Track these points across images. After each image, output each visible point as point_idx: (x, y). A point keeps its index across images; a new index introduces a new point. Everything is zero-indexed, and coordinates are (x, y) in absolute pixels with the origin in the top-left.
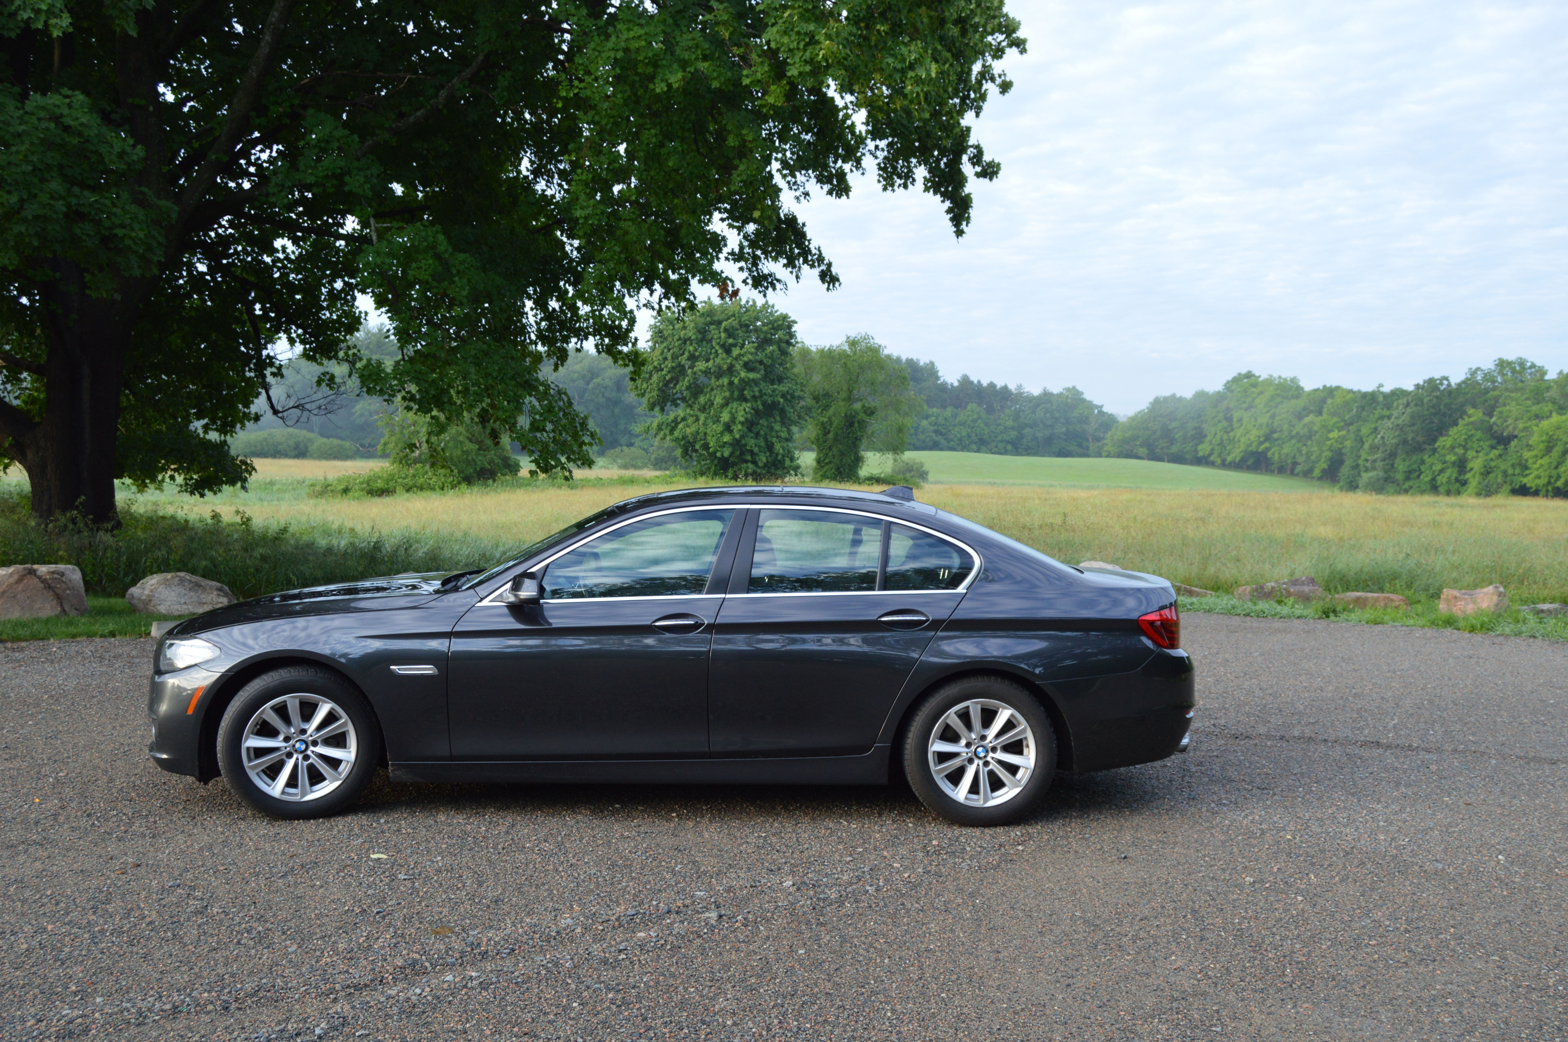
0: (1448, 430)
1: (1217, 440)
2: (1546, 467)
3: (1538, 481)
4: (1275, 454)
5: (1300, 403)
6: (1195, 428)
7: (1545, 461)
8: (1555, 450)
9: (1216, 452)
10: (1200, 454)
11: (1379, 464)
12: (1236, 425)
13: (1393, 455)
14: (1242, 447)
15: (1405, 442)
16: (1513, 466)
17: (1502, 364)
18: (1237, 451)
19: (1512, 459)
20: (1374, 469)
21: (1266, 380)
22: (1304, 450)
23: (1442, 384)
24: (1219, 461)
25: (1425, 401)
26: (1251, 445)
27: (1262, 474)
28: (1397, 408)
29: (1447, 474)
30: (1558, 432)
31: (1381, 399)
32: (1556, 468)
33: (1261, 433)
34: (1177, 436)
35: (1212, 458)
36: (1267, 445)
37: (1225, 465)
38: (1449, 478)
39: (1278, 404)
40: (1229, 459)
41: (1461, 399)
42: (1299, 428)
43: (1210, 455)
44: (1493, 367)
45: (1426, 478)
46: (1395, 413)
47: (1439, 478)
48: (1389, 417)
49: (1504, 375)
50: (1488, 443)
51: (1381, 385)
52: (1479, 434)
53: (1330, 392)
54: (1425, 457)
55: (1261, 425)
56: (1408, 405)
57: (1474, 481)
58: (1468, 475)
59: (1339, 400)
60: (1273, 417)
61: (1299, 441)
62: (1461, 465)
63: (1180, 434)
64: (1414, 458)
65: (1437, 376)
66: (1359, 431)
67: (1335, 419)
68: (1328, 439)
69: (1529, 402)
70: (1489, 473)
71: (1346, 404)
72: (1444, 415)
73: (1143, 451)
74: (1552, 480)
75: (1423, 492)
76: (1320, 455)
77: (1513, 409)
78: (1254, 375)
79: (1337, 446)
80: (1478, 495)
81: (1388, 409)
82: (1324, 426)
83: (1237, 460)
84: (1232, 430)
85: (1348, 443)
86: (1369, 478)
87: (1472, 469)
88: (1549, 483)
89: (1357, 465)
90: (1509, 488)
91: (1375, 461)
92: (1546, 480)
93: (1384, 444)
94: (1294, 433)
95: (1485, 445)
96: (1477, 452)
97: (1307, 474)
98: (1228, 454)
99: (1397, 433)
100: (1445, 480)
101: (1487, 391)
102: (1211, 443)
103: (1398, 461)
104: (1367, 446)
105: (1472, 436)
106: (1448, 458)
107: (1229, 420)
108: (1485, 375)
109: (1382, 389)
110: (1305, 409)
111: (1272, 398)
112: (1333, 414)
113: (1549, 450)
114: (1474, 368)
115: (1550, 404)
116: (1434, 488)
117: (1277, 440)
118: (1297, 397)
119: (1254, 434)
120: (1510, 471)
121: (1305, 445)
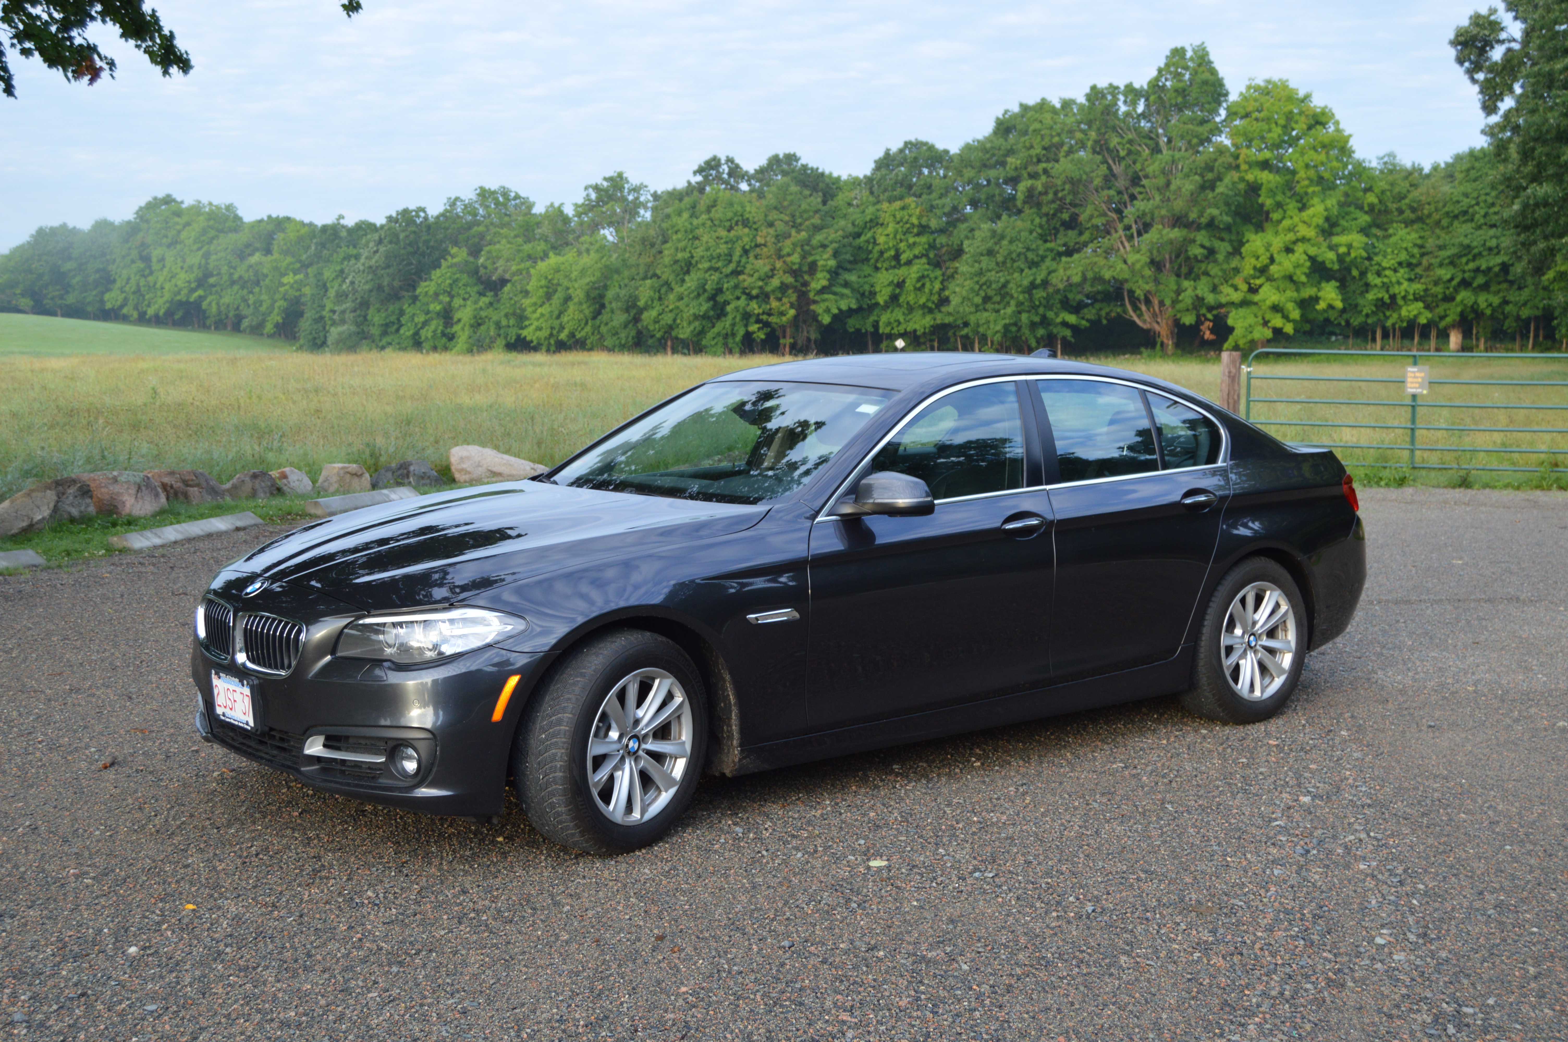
0: (429, 273)
1: (131, 287)
2: (547, 316)
3: (538, 333)
4: (211, 305)
5: (242, 238)
6: (98, 271)
7: (545, 309)
8: (556, 296)
9: (131, 303)
10: (108, 306)
11: (350, 316)
12: (155, 266)
13: (364, 304)
14: (167, 296)
15: (380, 288)
16: (506, 316)
17: (484, 194)
18: (160, 301)
19: (505, 307)
20: (343, 322)
21: (191, 208)
22: (252, 299)
23: (418, 216)
24: (135, 315)
25: (402, 236)
26: (179, 293)
27: (193, 330)
28: (367, 245)
29: (433, 327)
30: (557, 276)
31: (344, 234)
32: (558, 317)
33: (192, 277)
34: (74, 281)
35: (125, 311)
36: (200, 292)
37: (143, 319)
38: (434, 332)
39: (213, 238)
40: (151, 312)
41: (440, 236)
42: (241, 271)
43: (122, 307)
44: (474, 197)
45: (407, 331)
46: (365, 253)
47: (423, 333)
48: (357, 257)
49: (487, 207)
50: (476, 289)
51: (341, 217)
52: (465, 278)
53: (280, 224)
54: (405, 307)
55: (191, 267)
56: (380, 242)
57: (463, 336)
58: (456, 328)
59: (292, 235)
60: (207, 255)
61: (242, 288)
62: (447, 316)
63: (78, 278)
64: (391, 308)
65: (412, 207)
66: (320, 274)
67: (289, 259)
68: (283, 285)
69: (520, 240)
70: (479, 325)
71: (301, 239)
72: (423, 255)
73: (26, 302)
74: (555, 332)
75: (404, 349)
76: (272, 306)
77: (503, 247)
78: (174, 201)
79: (293, 293)
80: (470, 351)
81: (355, 247)
82: (276, 269)
83: (161, 313)
84: (151, 273)
85: (307, 290)
86: (340, 334)
87: (459, 320)
88: (551, 335)
89: (322, 318)
90: (504, 342)
91: (343, 312)
92: (548, 332)
93: (355, 291)
94: (236, 276)
95: (473, 290)
96: (464, 299)
97: (256, 330)
98: (149, 306)
99: (370, 277)
100: (430, 335)
101: (470, 226)
102: (122, 291)
103: (371, 312)
104: (332, 293)
105: (456, 281)
106: (432, 307)
107: (147, 259)
108: (465, 206)
109: (342, 222)
110: (247, 246)
111: (204, 232)
112: (286, 252)
113: (549, 296)
114: (453, 197)
115: (543, 243)
116: (417, 344)
117: (214, 286)
118: (235, 230)
119: (182, 279)
120: (504, 322)
121: (251, 292)
